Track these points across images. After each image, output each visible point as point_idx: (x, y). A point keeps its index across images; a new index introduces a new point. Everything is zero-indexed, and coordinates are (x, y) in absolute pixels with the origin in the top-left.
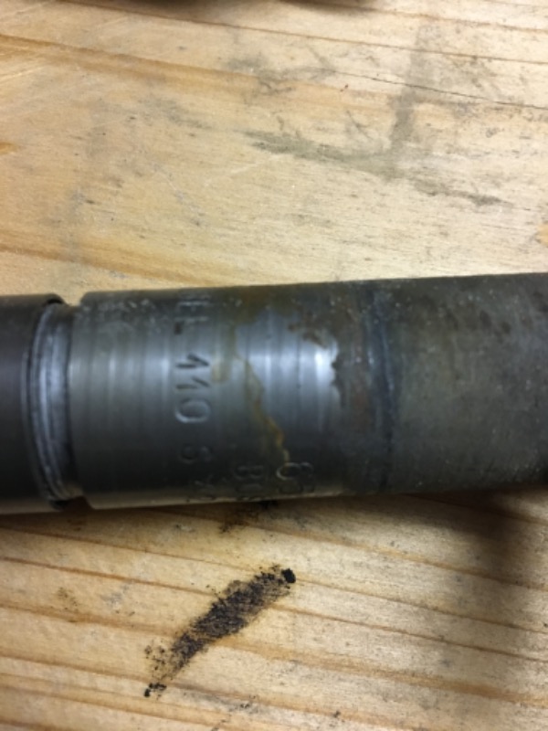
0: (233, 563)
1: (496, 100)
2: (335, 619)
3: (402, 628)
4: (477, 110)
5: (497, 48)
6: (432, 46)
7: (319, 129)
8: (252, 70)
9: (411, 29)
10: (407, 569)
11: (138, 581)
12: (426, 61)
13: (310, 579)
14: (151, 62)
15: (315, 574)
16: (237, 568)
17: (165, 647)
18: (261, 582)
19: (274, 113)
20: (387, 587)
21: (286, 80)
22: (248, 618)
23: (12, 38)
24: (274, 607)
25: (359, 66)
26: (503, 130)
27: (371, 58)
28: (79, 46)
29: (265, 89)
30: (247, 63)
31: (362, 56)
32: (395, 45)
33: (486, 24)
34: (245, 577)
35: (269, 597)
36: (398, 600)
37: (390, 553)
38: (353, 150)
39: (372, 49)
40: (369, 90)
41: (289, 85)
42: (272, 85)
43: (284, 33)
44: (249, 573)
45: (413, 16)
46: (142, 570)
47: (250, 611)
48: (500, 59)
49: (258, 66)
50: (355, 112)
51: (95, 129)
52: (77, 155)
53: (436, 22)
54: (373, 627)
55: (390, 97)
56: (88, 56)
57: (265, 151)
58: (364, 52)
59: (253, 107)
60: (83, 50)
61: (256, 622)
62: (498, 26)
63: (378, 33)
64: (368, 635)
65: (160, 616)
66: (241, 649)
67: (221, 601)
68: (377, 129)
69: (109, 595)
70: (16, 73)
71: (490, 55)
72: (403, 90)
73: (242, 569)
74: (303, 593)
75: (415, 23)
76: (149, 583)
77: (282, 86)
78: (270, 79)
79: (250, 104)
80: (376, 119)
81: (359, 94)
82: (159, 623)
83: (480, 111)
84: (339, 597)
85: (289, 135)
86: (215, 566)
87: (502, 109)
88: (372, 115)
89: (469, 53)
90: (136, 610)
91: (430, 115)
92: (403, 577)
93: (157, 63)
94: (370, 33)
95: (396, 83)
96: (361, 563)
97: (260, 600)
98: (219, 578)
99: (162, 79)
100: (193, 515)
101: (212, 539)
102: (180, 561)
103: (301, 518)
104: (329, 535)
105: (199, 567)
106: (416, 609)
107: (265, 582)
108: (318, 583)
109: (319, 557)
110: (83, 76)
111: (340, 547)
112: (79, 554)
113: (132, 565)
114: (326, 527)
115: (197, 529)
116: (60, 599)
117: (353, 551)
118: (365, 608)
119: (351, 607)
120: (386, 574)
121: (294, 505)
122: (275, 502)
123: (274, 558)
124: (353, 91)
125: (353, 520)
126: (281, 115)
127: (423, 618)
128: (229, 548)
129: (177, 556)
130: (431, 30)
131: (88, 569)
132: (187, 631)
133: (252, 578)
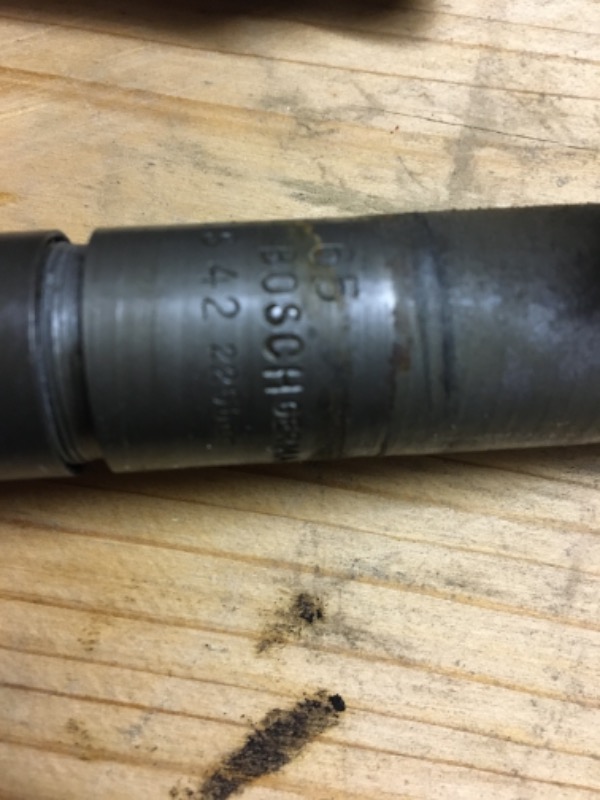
0: (273, 689)
1: (568, 144)
2: (391, 753)
3: (469, 762)
4: (546, 155)
5: (567, 84)
6: (494, 81)
7: (366, 178)
8: (288, 108)
9: (470, 61)
10: (474, 692)
11: (160, 710)
12: (487, 98)
13: (362, 707)
14: (170, 98)
15: (368, 701)
16: (276, 694)
17: (194, 788)
18: (305, 710)
19: (314, 159)
20: (452, 714)
21: (328, 120)
22: (290, 753)
23: (11, 70)
24: (321, 740)
25: (411, 104)
26: (576, 178)
27: (425, 95)
28: (88, 80)
29: (303, 131)
30: (283, 101)
31: (415, 93)
32: (451, 79)
33: (556, 57)
34: (286, 704)
35: (316, 728)
36: (465, 730)
37: (454, 674)
38: (406, 202)
39: (426, 84)
40: (423, 132)
41: (331, 126)
42: (312, 125)
43: (325, 66)
44: (291, 700)
45: (472, 47)
46: (166, 697)
47: (293, 744)
48: (571, 97)
49: (296, 104)
50: (407, 157)
51: (108, 177)
52: (86, 206)
53: (498, 54)
54: (437, 761)
55: (446, 140)
56: (98, 91)
57: (305, 203)
58: (416, 88)
59: (290, 152)
60: (94, 85)
61: (300, 757)
62: (569, 58)
63: (433, 66)
64: (429, 771)
65: (187, 753)
66: (282, 790)
67: (259, 733)
68: (433, 178)
69: (128, 728)
70: (16, 110)
71: (560, 92)
72: (461, 133)
73: (282, 696)
74: (356, 723)
75: (474, 54)
76: (173, 713)
77: (323, 128)
78: (309, 119)
79: (286, 149)
80: (431, 166)
81: (412, 136)
82: (186, 760)
83: (550, 156)
84: (397, 726)
85: (331, 184)
86: (250, 692)
87: (574, 154)
88: (427, 161)
89: (536, 90)
90: (159, 744)
91: (493, 161)
92: (469, 702)
93: (180, 100)
94: (423, 66)
95: (453, 124)
96: (422, 686)
97: (304, 732)
98: (256, 707)
99: (185, 119)
100: (225, 632)
101: (247, 660)
102: (210, 686)
103: (351, 635)
104: (384, 654)
105: (232, 693)
106: (485, 739)
107: (310, 710)
108: (372, 711)
109: (373, 680)
110: (93, 115)
111: (396, 669)
112: (91, 679)
113: (153, 691)
114: (380, 644)
115: (230, 648)
116: (69, 732)
117: (412, 672)
118: (426, 739)
119: (411, 738)
120: (450, 698)
121: (343, 619)
122: (320, 615)
123: (320, 682)
124: (405, 133)
125: (412, 635)
126: (322, 161)
127: (493, 750)
128: (267, 670)
129: (206, 681)
130: (493, 63)
131: (102, 696)
132: (220, 770)
133: (294, 705)
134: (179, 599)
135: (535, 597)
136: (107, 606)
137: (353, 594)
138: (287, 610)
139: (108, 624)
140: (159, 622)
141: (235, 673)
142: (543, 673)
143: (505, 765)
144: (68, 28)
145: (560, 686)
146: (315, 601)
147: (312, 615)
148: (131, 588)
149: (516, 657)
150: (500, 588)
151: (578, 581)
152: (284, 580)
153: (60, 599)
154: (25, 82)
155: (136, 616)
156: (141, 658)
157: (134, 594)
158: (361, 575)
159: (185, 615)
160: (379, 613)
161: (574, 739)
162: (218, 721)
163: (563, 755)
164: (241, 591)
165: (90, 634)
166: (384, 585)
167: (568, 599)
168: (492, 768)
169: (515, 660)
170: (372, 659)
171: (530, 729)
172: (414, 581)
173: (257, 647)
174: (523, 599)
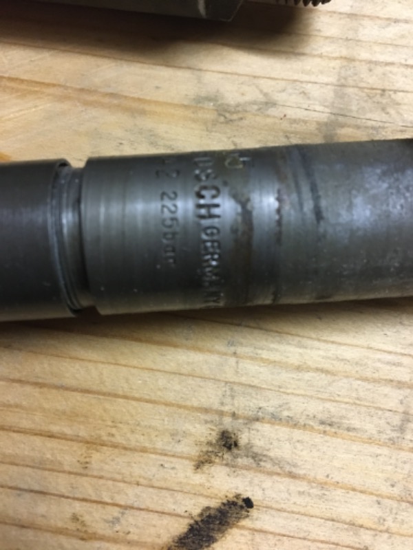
0: (205, 493)
1: (401, 124)
2: (284, 536)
3: (336, 542)
4: (386, 132)
5: (400, 83)
6: (351, 82)
8: (212, 104)
9: (334, 68)
10: (339, 495)
12: (346, 94)
13: (265, 505)
14: (134, 99)
15: (268, 501)
18: (227, 508)
19: (229, 138)
20: (324, 510)
21: (239, 112)
22: (218, 536)
23: (26, 81)
24: (238, 527)
25: (294, 99)
27: (304, 93)
28: (78, 87)
29: (222, 119)
30: (209, 99)
31: (297, 91)
32: (322, 81)
33: (392, 64)
34: (214, 504)
35: (234, 519)
36: (333, 520)
37: (326, 483)
39: (304, 85)
40: (302, 118)
41: (240, 115)
42: (227, 115)
43: (236, 74)
44: (217, 501)
45: (336, 58)
46: (135, 499)
47: (219, 530)
48: (403, 91)
49: (217, 101)
53: (353, 63)
54: (314, 541)
55: (318, 123)
56: (85, 95)
58: (298, 88)
59: (213, 134)
60: (82, 90)
61: (224, 538)
62: (401, 65)
63: (309, 73)
64: (310, 546)
65: (150, 535)
69: (111, 519)
70: (30, 108)
71: (396, 88)
72: (328, 118)
73: (212, 498)
74: (260, 516)
75: (337, 64)
76: (141, 509)
77: (235, 117)
78: (226, 111)
79: (211, 132)
81: (294, 121)
82: (149, 540)
83: (389, 133)
84: (287, 518)
86: (191, 496)
87: (405, 131)
88: (305, 138)
89: (379, 87)
90: (131, 530)
91: (350, 137)
92: (335, 502)
93: (139, 100)
94: (302, 73)
95: (323, 112)
96: (304, 492)
97: (226, 522)
98: (194, 505)
99: (143, 113)
100: (173, 456)
101: (188, 474)
102: (164, 491)
103: (257, 457)
104: (279, 470)
105: (179, 496)
106: (346, 526)
107: (230, 508)
108: (271, 508)
109: (272, 487)
110: (82, 111)
111: (287, 480)
112: (86, 487)
113: (127, 495)
114: (276, 464)
115: (177, 466)
116: (73, 522)
117: (297, 482)
118: (307, 526)
119: (297, 526)
120: (323, 500)
121: (251, 447)
122: (236, 445)
123: (237, 489)
124: (290, 119)
125: (297, 458)
126: (235, 139)
127: (351, 533)
128: (201, 481)
129: (162, 488)
130: (350, 69)
131: (94, 498)
132: (171, 546)
133: (220, 504)
134: (143, 435)
135: (380, 432)
136: (96, 439)
137: (258, 431)
138: (214, 441)
139: (97, 451)
140: (131, 449)
141: (181, 483)
142: (384, 483)
143: (359, 543)
144: (64, 51)
145: (396, 491)
146: (233, 436)
147: (231, 445)
148: (111, 427)
149: (366, 472)
150: (356, 426)
151: (408, 421)
152: (212, 421)
153: (66, 435)
154: (36, 89)
155: (115, 446)
156: (119, 473)
157: (114, 431)
158: (263, 418)
159: (147, 445)
160: (275, 443)
161: (405, 526)
162: (169, 514)
163: (398, 537)
164: (184, 429)
165: (85, 457)
166: (279, 424)
167: (402, 433)
168: (351, 545)
169: (366, 474)
170: (270, 474)
171: (376, 520)
172: (299, 422)
173: (194, 466)
174: (371, 434)
